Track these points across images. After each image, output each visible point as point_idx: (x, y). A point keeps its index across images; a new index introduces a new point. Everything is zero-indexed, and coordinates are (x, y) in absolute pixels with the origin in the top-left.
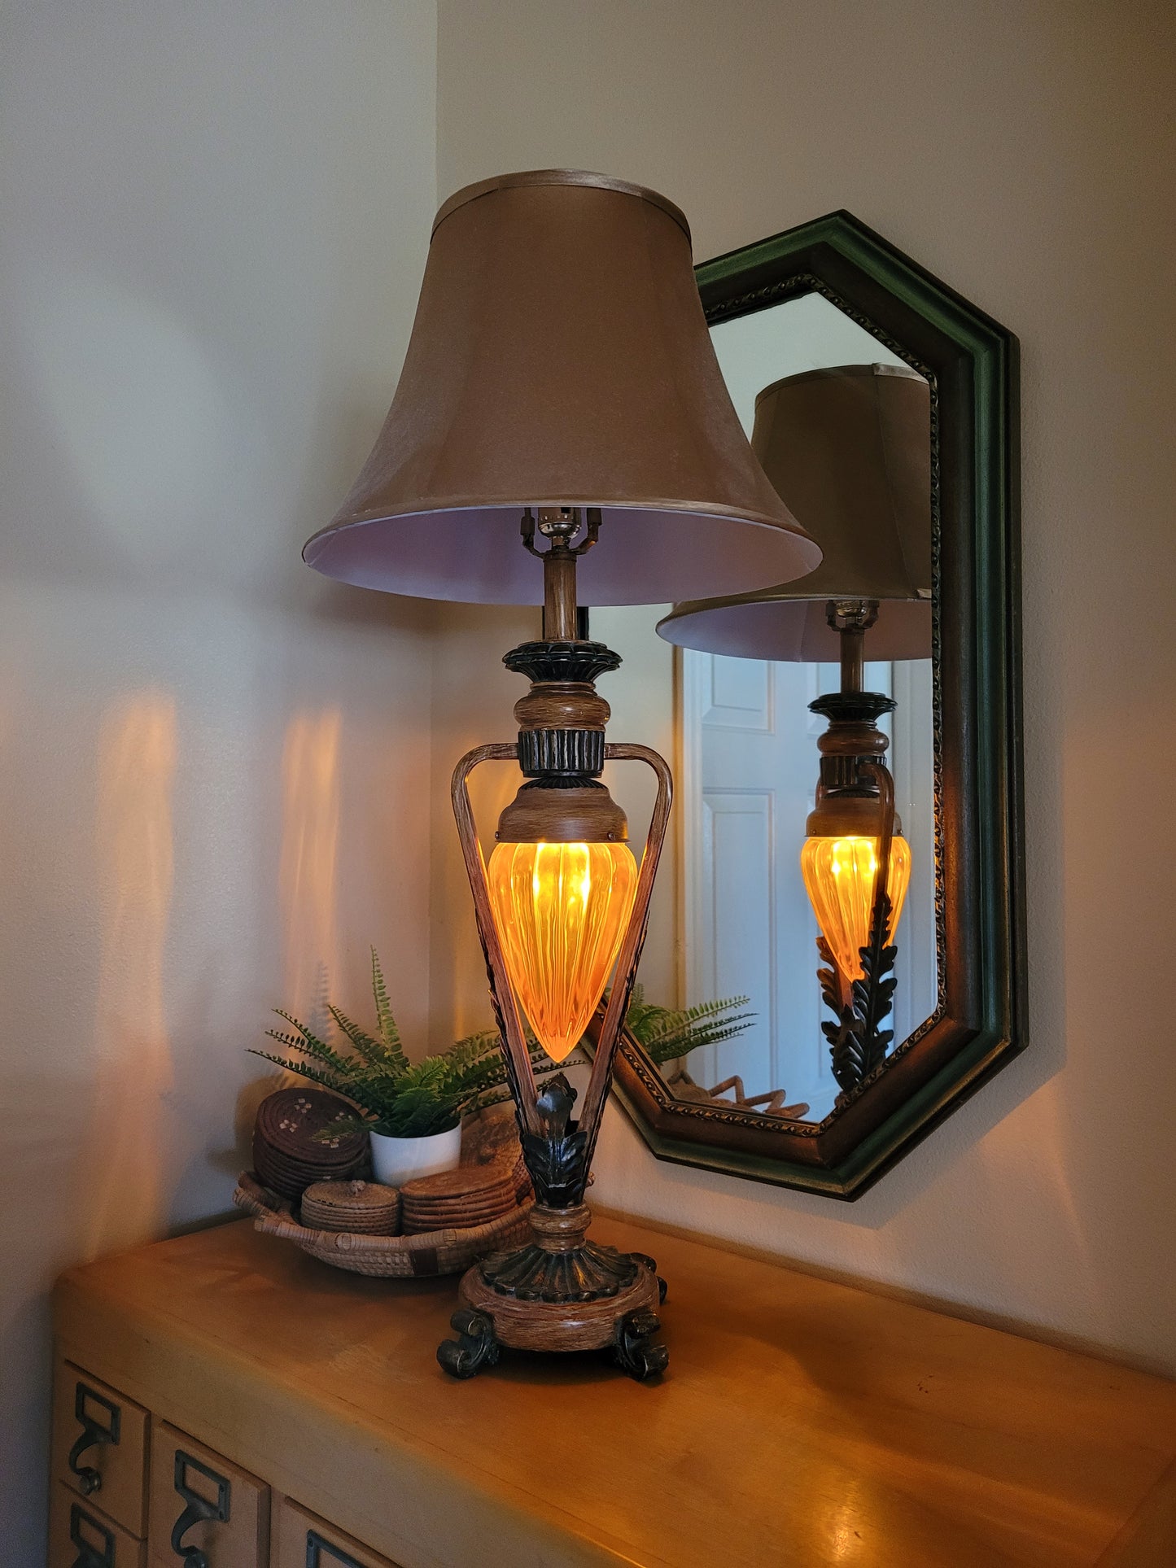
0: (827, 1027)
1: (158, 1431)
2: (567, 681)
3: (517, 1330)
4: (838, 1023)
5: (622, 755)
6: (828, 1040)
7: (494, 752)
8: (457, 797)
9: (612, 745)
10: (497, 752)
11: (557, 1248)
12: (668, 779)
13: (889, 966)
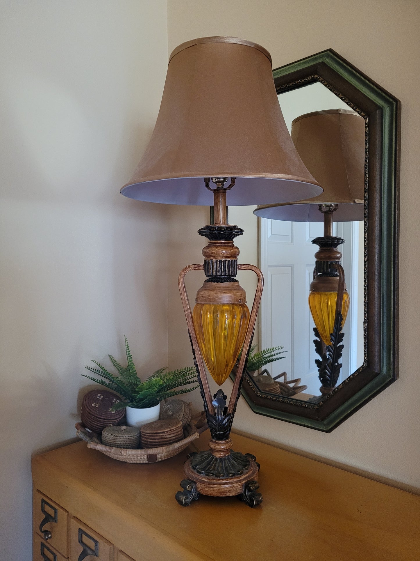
0: (317, 361)
1: (72, 520)
2: (223, 240)
3: (205, 488)
4: (321, 360)
5: (244, 269)
6: (317, 366)
7: (195, 268)
8: (181, 285)
9: (240, 265)
10: (196, 267)
11: (220, 455)
12: (262, 278)
13: (341, 340)
